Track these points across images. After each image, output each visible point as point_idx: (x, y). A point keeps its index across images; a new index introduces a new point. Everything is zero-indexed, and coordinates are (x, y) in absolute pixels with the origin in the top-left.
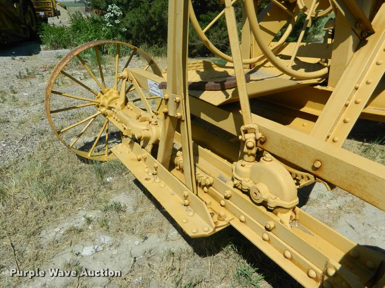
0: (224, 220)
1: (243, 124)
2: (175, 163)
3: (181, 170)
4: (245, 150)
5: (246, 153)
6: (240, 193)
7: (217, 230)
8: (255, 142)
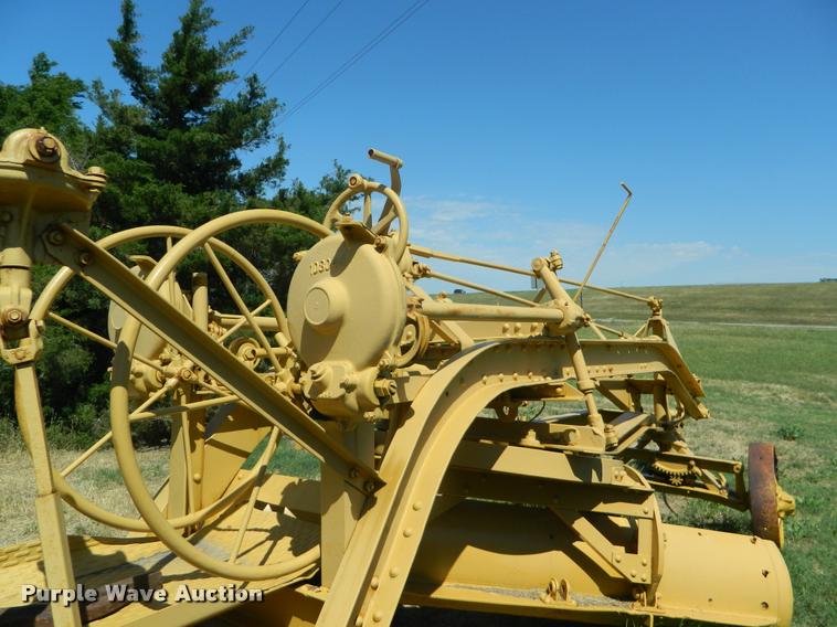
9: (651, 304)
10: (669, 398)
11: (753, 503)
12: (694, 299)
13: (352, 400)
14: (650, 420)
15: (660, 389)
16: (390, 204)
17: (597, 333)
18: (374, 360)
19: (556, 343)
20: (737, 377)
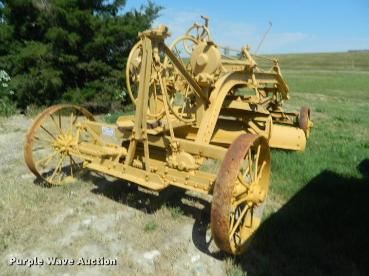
0: (167, 183)
5: (173, 151)
6: (173, 169)
9: (275, 61)
10: (278, 93)
11: (300, 124)
12: (293, 60)
13: (209, 82)
14: (271, 99)
15: (275, 91)
16: (204, 30)
17: (258, 70)
18: (214, 73)
19: (247, 72)
20: (306, 91)
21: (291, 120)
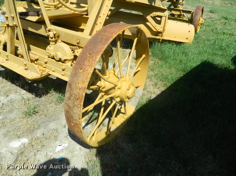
0: (45, 72)
1: (47, 28)
2: (18, 53)
3: (22, 57)
4: (50, 39)
5: (51, 41)
6: (51, 59)
7: (42, 76)
8: (53, 35)
21: (187, 16)
